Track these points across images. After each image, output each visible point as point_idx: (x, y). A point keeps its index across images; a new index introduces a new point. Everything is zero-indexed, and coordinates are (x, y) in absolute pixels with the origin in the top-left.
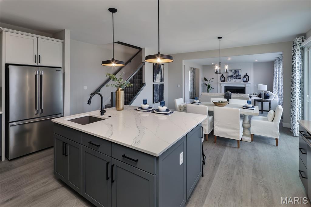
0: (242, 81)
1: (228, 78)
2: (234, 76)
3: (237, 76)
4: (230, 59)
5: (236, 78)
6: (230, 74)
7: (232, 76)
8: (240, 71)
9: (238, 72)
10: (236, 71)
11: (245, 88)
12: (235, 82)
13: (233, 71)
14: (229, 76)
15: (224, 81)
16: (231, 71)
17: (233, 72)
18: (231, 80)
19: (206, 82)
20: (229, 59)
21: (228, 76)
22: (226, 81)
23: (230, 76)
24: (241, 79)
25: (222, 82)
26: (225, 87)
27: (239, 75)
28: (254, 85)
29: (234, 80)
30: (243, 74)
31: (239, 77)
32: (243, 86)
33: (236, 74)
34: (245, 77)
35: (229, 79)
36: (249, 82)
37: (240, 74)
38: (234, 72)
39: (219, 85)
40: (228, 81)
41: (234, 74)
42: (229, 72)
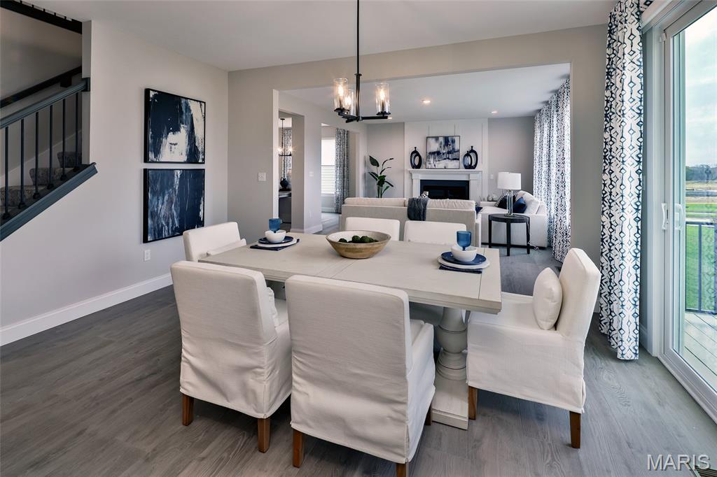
0: (462, 166)
1: (428, 157)
2: (444, 154)
3: (449, 153)
4: (429, 102)
5: (449, 158)
6: (434, 147)
7: (438, 153)
8: (457, 139)
9: (453, 142)
10: (446, 139)
11: (467, 183)
12: (445, 168)
13: (441, 140)
14: (430, 153)
15: (418, 167)
16: (437, 138)
17: (441, 143)
18: (437, 163)
19: (374, 169)
20: (427, 102)
21: (428, 152)
22: (423, 165)
23: (434, 153)
24: (458, 159)
25: (413, 168)
26: (422, 181)
27: (453, 149)
28: (489, 176)
29: (442, 164)
30: (463, 147)
31: (454, 155)
32: (464, 178)
33: (448, 147)
34: (468, 155)
35: (432, 160)
36: (477, 169)
37: (457, 147)
38: (443, 143)
39: (407, 176)
40: (430, 166)
41: (444, 147)
42: (432, 141)
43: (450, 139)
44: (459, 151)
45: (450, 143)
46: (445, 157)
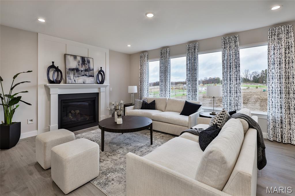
0: (96, 81)
1: (68, 73)
2: (82, 71)
3: (86, 70)
5: (86, 75)
6: (73, 64)
7: (77, 70)
8: (91, 60)
9: (89, 62)
10: (83, 59)
12: (84, 83)
13: (79, 59)
14: (70, 69)
15: (57, 82)
16: (75, 57)
17: (79, 62)
18: (76, 79)
21: (68, 67)
22: (63, 80)
23: (73, 70)
24: (93, 76)
25: (51, 83)
26: (60, 96)
27: (89, 68)
28: (110, 89)
29: (81, 79)
30: (95, 67)
31: (90, 73)
32: (95, 91)
33: (85, 66)
34: (100, 73)
35: (72, 76)
36: (105, 84)
37: (91, 67)
38: (81, 62)
40: (70, 82)
41: (82, 65)
42: (70, 59)
43: (86, 59)
44: (93, 70)
45: (86, 62)
46: (83, 73)
